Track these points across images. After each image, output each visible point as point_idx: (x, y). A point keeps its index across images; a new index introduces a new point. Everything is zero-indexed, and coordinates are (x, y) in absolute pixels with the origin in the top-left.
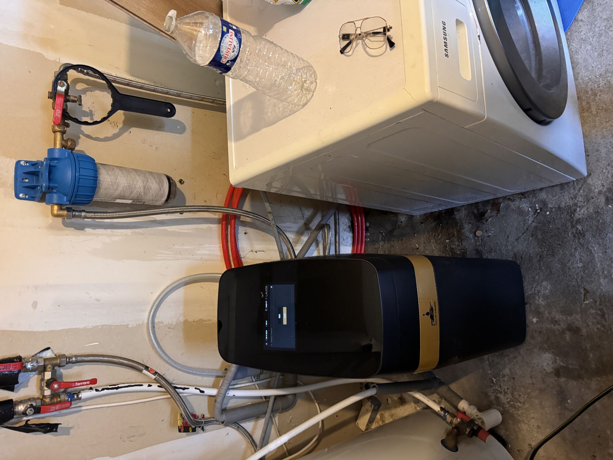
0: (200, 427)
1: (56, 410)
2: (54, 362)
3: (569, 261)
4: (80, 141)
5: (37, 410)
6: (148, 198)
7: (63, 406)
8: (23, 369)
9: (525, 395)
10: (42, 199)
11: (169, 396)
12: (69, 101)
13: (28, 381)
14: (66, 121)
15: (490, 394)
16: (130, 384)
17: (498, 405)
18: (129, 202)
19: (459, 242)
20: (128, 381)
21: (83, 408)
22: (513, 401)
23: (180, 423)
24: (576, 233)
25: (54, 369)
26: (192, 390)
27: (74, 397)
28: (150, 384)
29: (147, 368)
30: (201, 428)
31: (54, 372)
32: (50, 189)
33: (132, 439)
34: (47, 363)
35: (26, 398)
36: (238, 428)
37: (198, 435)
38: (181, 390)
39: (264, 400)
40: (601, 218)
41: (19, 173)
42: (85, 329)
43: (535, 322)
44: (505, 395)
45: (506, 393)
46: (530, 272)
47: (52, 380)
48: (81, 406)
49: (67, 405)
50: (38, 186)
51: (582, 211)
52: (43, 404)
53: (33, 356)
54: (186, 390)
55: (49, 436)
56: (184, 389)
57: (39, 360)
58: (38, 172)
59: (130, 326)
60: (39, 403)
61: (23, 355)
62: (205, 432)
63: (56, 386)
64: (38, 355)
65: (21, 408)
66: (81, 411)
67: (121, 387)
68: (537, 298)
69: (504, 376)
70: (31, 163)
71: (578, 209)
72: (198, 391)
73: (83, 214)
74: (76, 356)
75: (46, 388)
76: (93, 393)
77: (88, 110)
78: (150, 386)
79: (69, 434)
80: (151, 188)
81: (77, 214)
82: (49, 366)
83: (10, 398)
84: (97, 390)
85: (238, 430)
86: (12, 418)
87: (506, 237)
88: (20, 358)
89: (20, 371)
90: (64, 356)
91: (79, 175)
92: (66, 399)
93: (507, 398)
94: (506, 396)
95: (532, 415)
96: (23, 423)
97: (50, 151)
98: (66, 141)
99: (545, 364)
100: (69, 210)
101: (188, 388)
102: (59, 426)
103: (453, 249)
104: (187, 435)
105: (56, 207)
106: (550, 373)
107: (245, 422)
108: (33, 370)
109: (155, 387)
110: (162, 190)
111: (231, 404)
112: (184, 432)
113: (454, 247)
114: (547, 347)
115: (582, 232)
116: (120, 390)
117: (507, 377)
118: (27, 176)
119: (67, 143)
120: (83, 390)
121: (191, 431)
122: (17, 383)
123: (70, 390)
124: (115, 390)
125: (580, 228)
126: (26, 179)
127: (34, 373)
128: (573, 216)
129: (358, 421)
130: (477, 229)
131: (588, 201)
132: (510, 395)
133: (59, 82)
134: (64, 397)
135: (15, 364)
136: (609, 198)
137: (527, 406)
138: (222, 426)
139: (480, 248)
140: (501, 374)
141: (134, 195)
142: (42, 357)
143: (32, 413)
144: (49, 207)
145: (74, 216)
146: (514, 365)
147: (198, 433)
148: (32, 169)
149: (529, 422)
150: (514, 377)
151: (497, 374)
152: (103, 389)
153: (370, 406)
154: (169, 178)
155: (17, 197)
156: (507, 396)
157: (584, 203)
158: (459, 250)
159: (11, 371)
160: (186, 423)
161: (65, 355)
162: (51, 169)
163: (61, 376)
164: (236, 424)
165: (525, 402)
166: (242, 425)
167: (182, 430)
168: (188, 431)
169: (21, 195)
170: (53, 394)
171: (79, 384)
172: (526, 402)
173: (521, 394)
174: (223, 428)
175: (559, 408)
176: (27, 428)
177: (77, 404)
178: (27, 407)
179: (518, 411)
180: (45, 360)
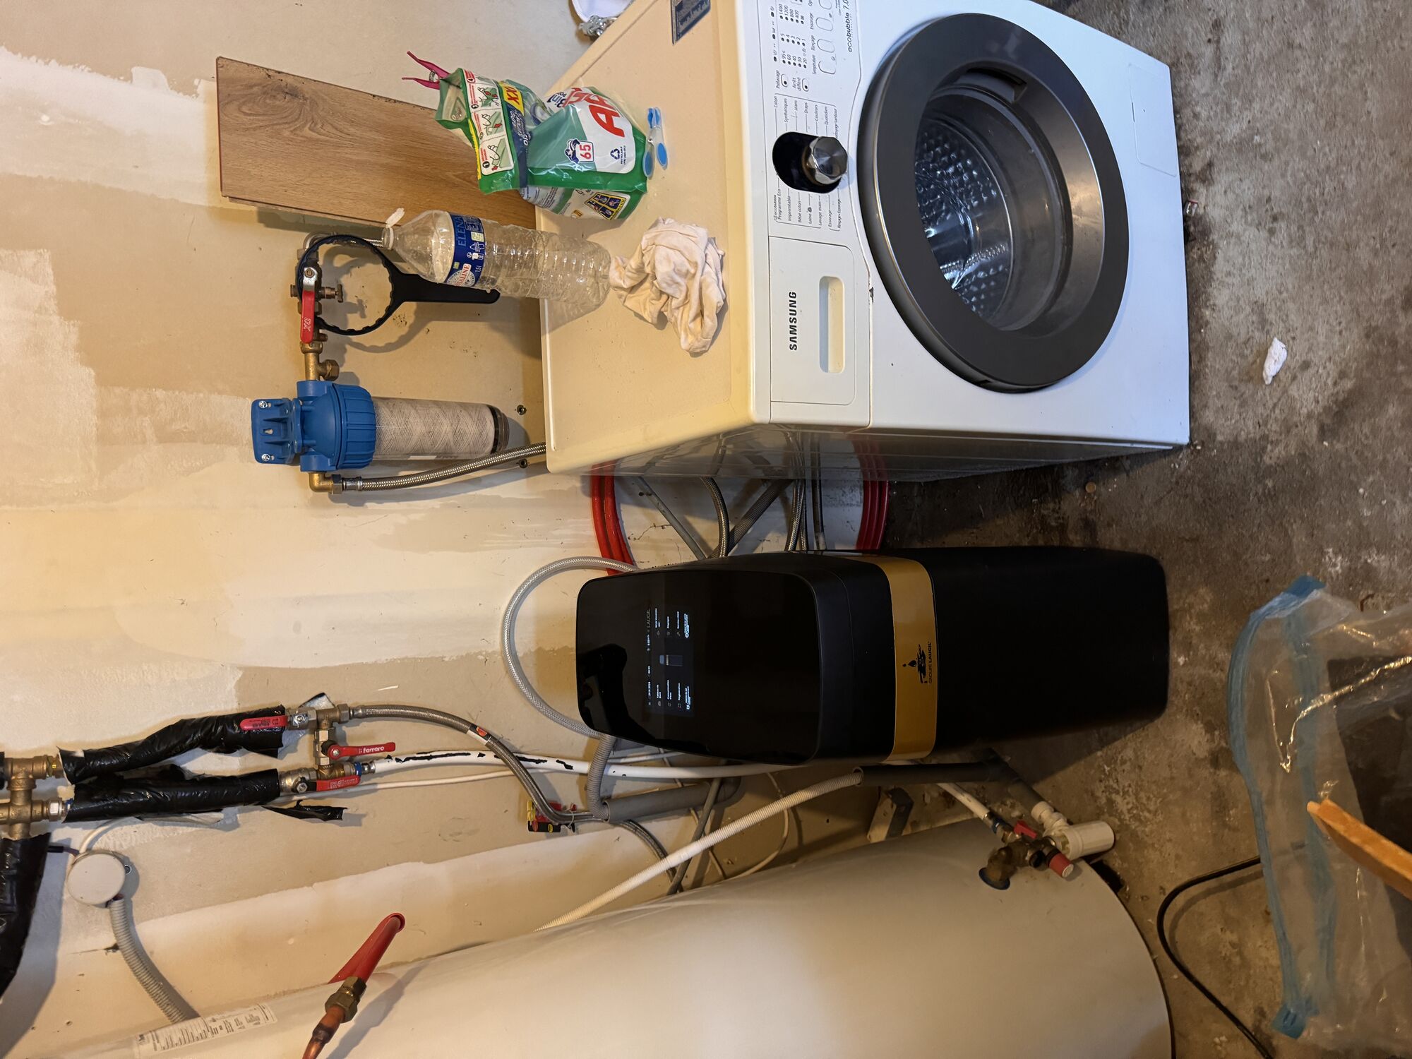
0: (567, 825)
1: (338, 788)
2: (332, 715)
3: (1247, 549)
4: (347, 356)
5: (312, 787)
6: (462, 450)
7: (348, 782)
8: (289, 725)
9: (1158, 798)
10: (294, 462)
11: (511, 773)
12: (323, 297)
13: (296, 743)
14: (321, 331)
15: (1099, 794)
16: (450, 752)
17: (1111, 815)
18: (433, 457)
19: (1055, 503)
20: (448, 747)
21: (379, 786)
22: (1137, 808)
23: (531, 816)
24: (1264, 493)
25: (331, 726)
26: (552, 764)
27: (364, 769)
28: (483, 753)
29: (473, 727)
30: (569, 826)
31: (332, 732)
32: (305, 450)
33: (458, 837)
34: (321, 716)
35: (296, 768)
36: (636, 829)
37: (566, 838)
38: (533, 764)
39: (679, 785)
40: (1308, 466)
41: (258, 421)
42: (375, 665)
43: (1181, 663)
44: (1124, 797)
45: (1126, 793)
46: (1177, 567)
47: (329, 743)
48: (376, 784)
49: (354, 780)
50: (288, 442)
51: (1277, 451)
52: (320, 777)
53: (301, 706)
54: (541, 764)
55: (331, 826)
56: (538, 762)
57: (310, 713)
58: (287, 419)
59: (446, 659)
60: (313, 776)
61: (286, 705)
62: (578, 833)
63: (335, 752)
64: (308, 705)
65: (289, 782)
66: (376, 790)
67: (436, 757)
68: (1188, 618)
69: (1123, 762)
70: (275, 403)
71: (1269, 447)
72: (562, 767)
73: (360, 484)
74: (363, 707)
75: (322, 755)
76: (393, 764)
77: (355, 301)
78: (481, 755)
79: (360, 825)
80: (465, 433)
81: (349, 484)
82: (324, 722)
83: (273, 767)
84: (398, 760)
85: (635, 833)
86: (278, 795)
87: (1139, 496)
88: (281, 710)
89: (283, 729)
90: (345, 707)
91: (347, 425)
92: (353, 771)
93: (1128, 803)
94: (1125, 799)
95: (1168, 836)
96: (293, 805)
97: (302, 386)
98: (323, 365)
99: (1196, 742)
100: (336, 478)
101: (546, 761)
102: (344, 811)
103: (1043, 516)
104: (548, 837)
105: (316, 476)
106: (1203, 760)
107: (650, 820)
108: (302, 727)
109: (490, 757)
110: (484, 434)
111: (618, 790)
112: (538, 831)
113: (1046, 512)
114: (1198, 712)
115: (1273, 493)
116: (433, 761)
117: (1128, 764)
118: (270, 424)
119: (326, 369)
120: (378, 759)
121: (552, 830)
122: (281, 745)
123: (358, 758)
124: (426, 761)
125: (1270, 483)
126: (269, 429)
127: (304, 731)
128: (1259, 460)
129: (870, 833)
130: (1087, 478)
131: (1288, 431)
132: (1134, 797)
133: (306, 269)
134: (349, 769)
135: (275, 717)
136: (1325, 427)
137: (1160, 818)
138: (606, 824)
139: (1091, 517)
140: (1120, 758)
141: (439, 446)
142: (313, 708)
143: (304, 790)
144: (306, 474)
145: (345, 488)
146: (1141, 742)
147: (566, 834)
148: (277, 415)
149: (1162, 846)
150: (1141, 764)
151: (1113, 758)
152: (407, 759)
153: (890, 806)
154: (494, 411)
155: (259, 460)
156: (1128, 799)
157: (1281, 435)
158: (1056, 519)
159: (271, 729)
160: (542, 816)
161: (346, 705)
162: (304, 416)
163: (344, 738)
164: (633, 822)
165: (1156, 811)
166: (643, 825)
167: (536, 827)
168: (546, 830)
169: (264, 457)
170: (333, 764)
171: (368, 750)
172: (1160, 811)
173: (1152, 796)
174: (609, 828)
175: (1214, 824)
176: (299, 812)
177: (369, 780)
178: (296, 781)
179: (1146, 827)
180: (318, 712)
